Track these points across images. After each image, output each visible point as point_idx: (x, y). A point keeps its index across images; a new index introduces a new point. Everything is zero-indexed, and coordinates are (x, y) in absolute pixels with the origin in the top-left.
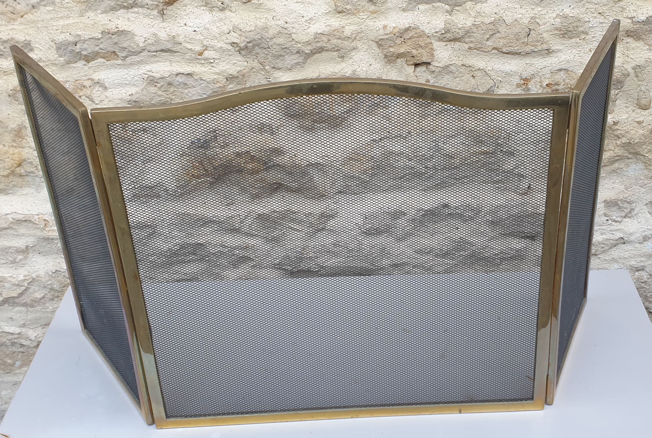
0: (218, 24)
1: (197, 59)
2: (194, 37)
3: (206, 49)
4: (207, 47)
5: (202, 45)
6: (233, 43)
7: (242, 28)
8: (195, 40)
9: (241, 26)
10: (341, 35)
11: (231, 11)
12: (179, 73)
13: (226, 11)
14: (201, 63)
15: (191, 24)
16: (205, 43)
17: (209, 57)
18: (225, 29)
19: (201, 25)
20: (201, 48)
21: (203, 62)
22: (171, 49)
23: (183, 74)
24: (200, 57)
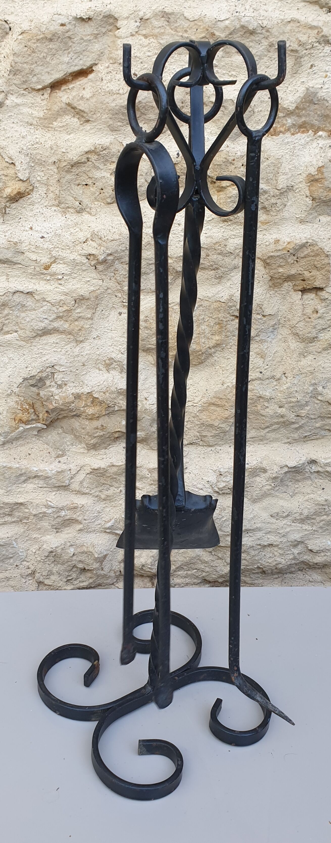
0: (72, 230)
1: (42, 274)
2: (41, 246)
3: (54, 262)
4: (57, 259)
5: (49, 256)
6: (90, 255)
7: (103, 236)
8: (42, 249)
9: (101, 234)
10: (222, 249)
11: (91, 214)
12: (18, 291)
13: (83, 214)
14: (45, 280)
15: (39, 228)
16: (54, 253)
17: (58, 271)
18: (82, 236)
19: (51, 230)
20: (48, 260)
21: (48, 278)
22: (11, 259)
23: (22, 292)
24: (45, 271)
